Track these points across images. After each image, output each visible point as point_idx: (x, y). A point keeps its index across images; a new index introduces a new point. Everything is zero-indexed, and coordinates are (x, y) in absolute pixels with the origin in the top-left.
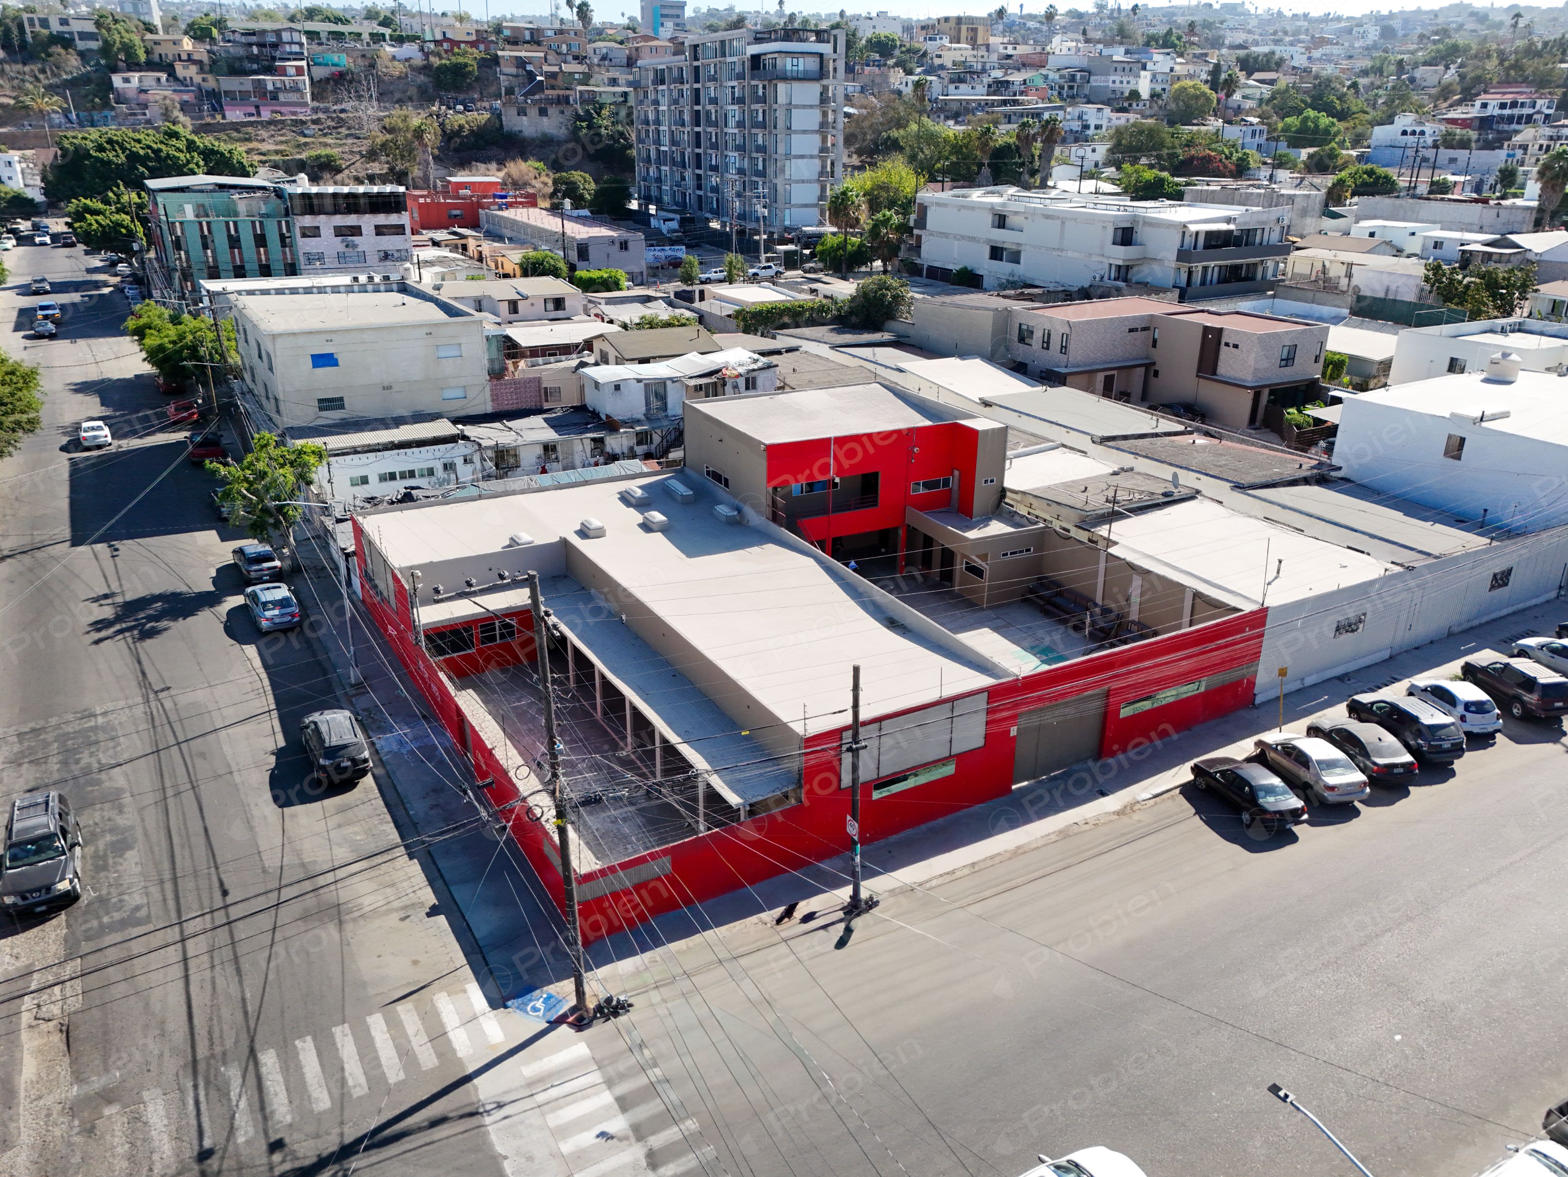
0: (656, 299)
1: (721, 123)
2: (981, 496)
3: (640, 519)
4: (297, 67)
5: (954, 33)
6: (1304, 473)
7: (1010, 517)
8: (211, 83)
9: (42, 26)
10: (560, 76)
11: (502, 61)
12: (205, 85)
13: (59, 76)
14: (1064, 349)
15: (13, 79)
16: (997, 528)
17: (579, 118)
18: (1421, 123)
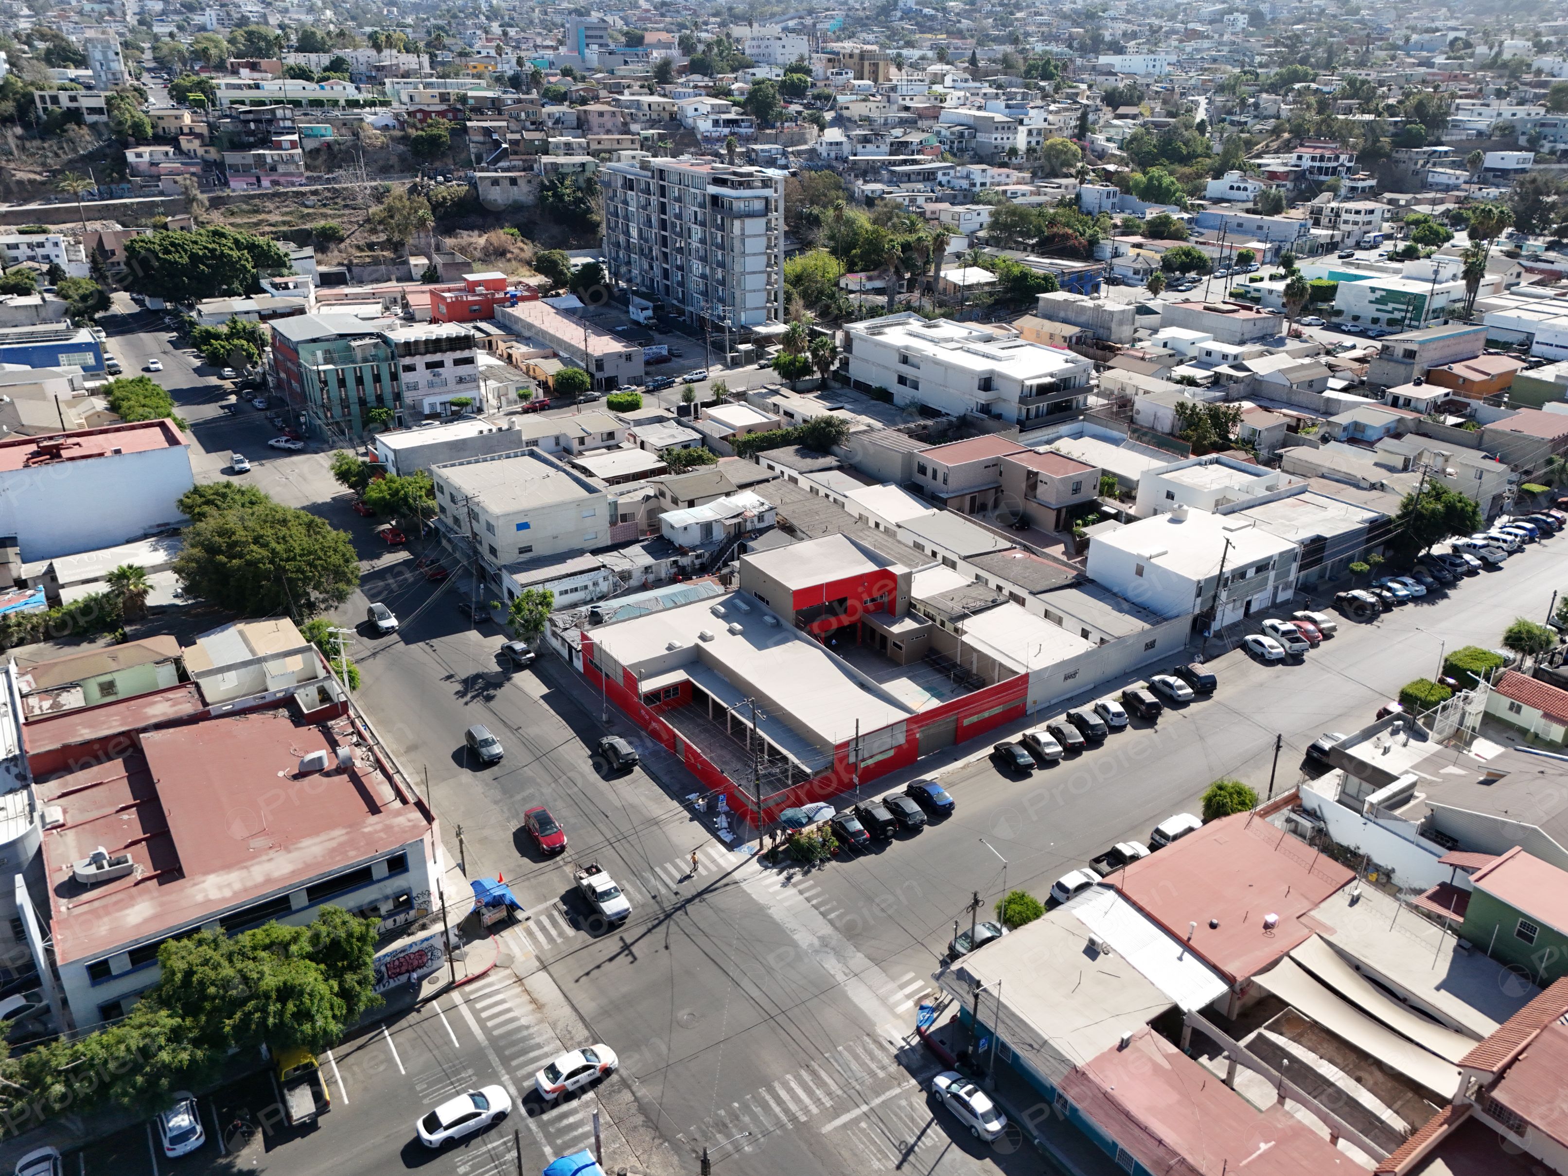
0: (668, 419)
1: (685, 234)
2: (900, 606)
3: (727, 626)
4: (292, 142)
5: (857, 68)
6: (1068, 582)
7: (914, 618)
8: (213, 154)
9: (53, 103)
10: (522, 144)
11: (471, 132)
12: (207, 156)
13: (75, 150)
14: (945, 481)
15: (34, 154)
16: (909, 625)
17: (543, 187)
18: (1245, 181)
